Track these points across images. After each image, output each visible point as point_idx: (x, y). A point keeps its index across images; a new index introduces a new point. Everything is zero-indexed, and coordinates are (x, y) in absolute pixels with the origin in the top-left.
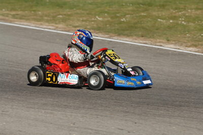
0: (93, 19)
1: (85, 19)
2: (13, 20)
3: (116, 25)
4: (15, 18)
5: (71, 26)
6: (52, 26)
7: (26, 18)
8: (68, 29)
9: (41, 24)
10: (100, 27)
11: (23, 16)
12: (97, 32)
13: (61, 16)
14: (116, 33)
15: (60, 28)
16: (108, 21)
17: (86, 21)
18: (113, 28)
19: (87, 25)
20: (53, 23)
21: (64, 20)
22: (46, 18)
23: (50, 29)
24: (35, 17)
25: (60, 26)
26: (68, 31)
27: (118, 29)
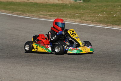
0: (97, 15)
1: (92, 15)
2: (49, 17)
3: (111, 19)
4: (50, 17)
5: (84, 20)
6: (73, 20)
7: (57, 16)
8: (82, 22)
9: (66, 20)
10: (101, 20)
11: (55, 15)
12: (100, 23)
13: (78, 14)
14: (111, 24)
15: (77, 22)
16: (106, 16)
17: (92, 17)
18: (110, 20)
19: (93, 19)
20: (73, 18)
21: (79, 17)
22: (69, 16)
23: (71, 22)
24: (62, 15)
25: (77, 20)
26: (82, 23)
27: (112, 21)
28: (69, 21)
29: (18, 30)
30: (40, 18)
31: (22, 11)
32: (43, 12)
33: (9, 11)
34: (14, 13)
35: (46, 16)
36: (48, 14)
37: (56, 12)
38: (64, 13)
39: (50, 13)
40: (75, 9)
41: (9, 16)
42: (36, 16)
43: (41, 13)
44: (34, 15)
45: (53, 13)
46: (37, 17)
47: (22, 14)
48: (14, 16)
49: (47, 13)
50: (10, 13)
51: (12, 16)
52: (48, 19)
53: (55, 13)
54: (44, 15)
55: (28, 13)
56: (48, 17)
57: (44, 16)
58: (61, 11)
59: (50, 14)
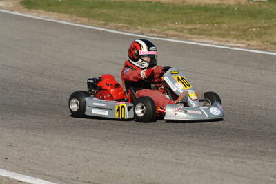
28: (233, 45)
29: (117, 64)
30: (167, 36)
31: (126, 20)
32: (174, 23)
33: (98, 20)
34: (108, 26)
35: (181, 34)
36: (186, 29)
37: (203, 24)
38: (222, 25)
39: (190, 27)
40: (249, 18)
41: (98, 31)
42: (159, 33)
43: (170, 25)
44: (153, 29)
45: (198, 26)
46: (161, 35)
47: (128, 28)
48: (108, 32)
49: (185, 26)
50: (99, 25)
51: (103, 31)
52: (186, 39)
53: (201, 25)
54: (176, 30)
55: (141, 25)
56: (186, 35)
57: (176, 33)
58: (217, 20)
59: (191, 29)
